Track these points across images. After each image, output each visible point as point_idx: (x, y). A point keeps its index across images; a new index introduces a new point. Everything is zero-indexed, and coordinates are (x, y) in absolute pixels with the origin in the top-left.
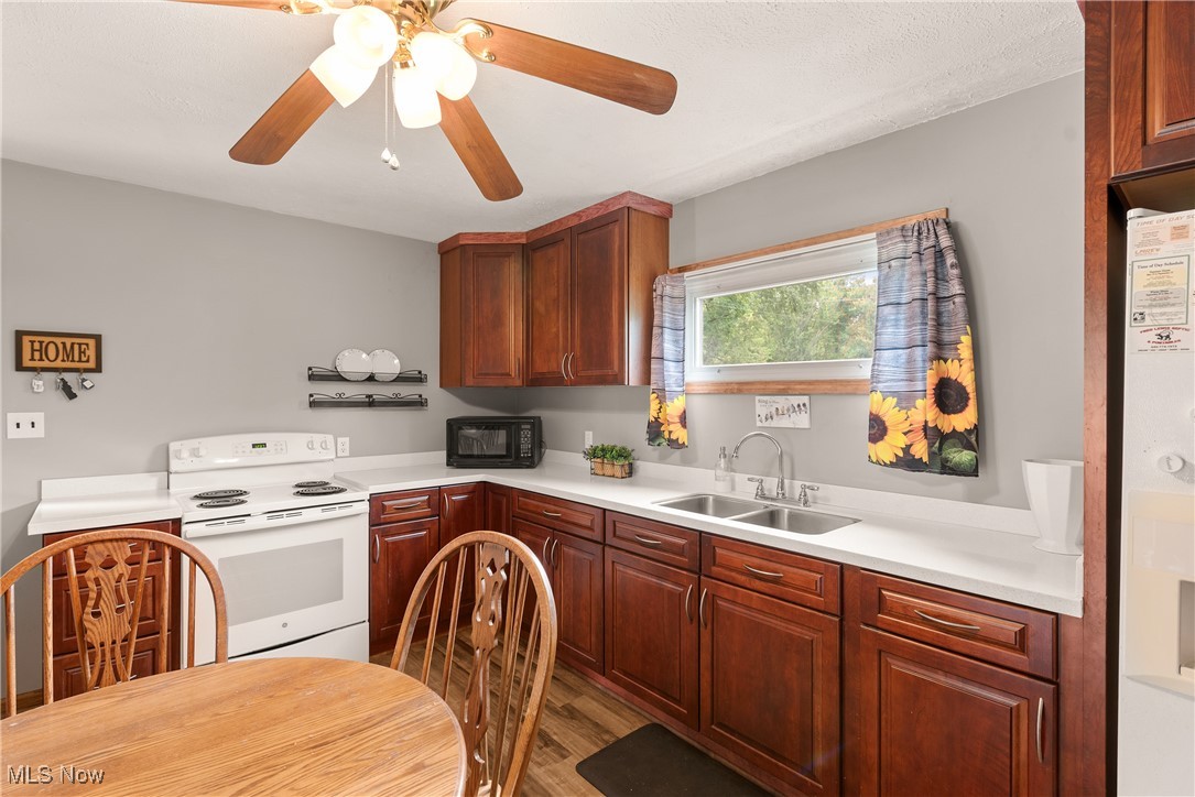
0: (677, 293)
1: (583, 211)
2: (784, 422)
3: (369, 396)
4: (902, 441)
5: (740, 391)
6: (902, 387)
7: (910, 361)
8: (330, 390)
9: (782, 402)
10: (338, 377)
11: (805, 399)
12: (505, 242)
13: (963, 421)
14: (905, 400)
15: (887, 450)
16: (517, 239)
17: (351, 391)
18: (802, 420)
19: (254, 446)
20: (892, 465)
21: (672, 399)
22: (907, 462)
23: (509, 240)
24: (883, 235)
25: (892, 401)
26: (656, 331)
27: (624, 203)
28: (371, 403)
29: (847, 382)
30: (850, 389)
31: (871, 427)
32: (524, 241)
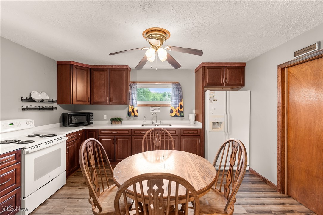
0: (135, 87)
1: (114, 66)
2: (156, 111)
3: (39, 107)
4: (175, 113)
5: (147, 106)
6: (175, 105)
7: (176, 102)
8: (28, 104)
9: (155, 108)
10: (32, 100)
11: (159, 107)
12: (84, 66)
13: (182, 110)
14: (175, 107)
15: (173, 114)
16: (88, 66)
17: (34, 105)
18: (159, 111)
19: (9, 124)
20: (174, 116)
21: (135, 107)
22: (176, 116)
23: (86, 66)
24: (173, 84)
25: (174, 107)
26: (131, 94)
27: (126, 67)
28: (40, 109)
29: (166, 105)
30: (166, 106)
31: (171, 111)
32: (90, 67)
